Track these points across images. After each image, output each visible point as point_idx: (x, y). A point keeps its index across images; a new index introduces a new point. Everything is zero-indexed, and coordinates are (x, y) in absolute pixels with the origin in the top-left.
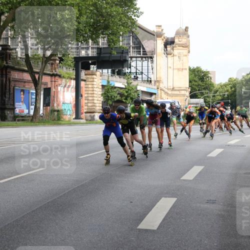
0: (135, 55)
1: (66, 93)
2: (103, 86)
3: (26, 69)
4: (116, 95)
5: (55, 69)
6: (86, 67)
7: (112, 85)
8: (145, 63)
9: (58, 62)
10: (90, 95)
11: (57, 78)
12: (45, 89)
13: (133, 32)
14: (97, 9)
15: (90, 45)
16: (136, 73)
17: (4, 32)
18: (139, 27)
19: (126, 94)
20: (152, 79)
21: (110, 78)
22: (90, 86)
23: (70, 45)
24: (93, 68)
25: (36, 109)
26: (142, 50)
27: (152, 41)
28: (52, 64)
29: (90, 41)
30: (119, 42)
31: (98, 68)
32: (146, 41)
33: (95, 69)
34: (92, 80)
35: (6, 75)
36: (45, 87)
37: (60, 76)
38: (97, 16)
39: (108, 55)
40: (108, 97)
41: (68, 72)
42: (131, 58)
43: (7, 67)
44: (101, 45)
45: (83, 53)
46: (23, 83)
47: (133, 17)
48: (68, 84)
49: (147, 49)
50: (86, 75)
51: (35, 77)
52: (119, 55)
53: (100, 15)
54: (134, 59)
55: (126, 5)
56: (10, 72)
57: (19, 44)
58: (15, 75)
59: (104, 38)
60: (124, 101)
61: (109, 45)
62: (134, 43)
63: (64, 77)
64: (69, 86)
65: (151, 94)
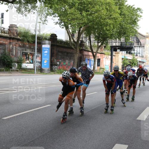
0: (136, 46)
1: (106, 61)
2: (122, 59)
3: (90, 50)
4: (128, 62)
5: (102, 51)
6: (116, 50)
7: (126, 58)
8: (141, 49)
9: (103, 48)
10: (117, 62)
11: (103, 54)
12: (98, 59)
13: (136, 36)
14: (121, 26)
15: (117, 41)
16: (137, 53)
17: (82, 35)
18: (139, 33)
19: (132, 62)
20: (144, 56)
21: (126, 55)
22: (117, 58)
23: (109, 41)
24: (118, 50)
25: (94, 67)
26: (139, 43)
27: (144, 40)
28: (101, 49)
29: (117, 39)
30: (130, 39)
31: (120, 51)
32: (142, 39)
33: (119, 51)
34: (118, 56)
35: (82, 53)
36: (98, 58)
37: (104, 54)
38: (121, 29)
39: (125, 45)
40: (124, 63)
41: (108, 52)
42: (135, 46)
43: (82, 50)
44: (122, 41)
45: (114, 44)
46: (89, 57)
47: (136, 29)
48: (108, 57)
49: (142, 43)
50: (115, 53)
51: (94, 54)
52: (130, 45)
53: (122, 28)
54: (136, 47)
55: (133, 24)
56: (83, 52)
57: (88, 40)
58: (86, 53)
59: (123, 38)
60: (131, 65)
61: (126, 41)
62: (136, 40)
63: (106, 54)
64: (108, 58)
65: (143, 62)
